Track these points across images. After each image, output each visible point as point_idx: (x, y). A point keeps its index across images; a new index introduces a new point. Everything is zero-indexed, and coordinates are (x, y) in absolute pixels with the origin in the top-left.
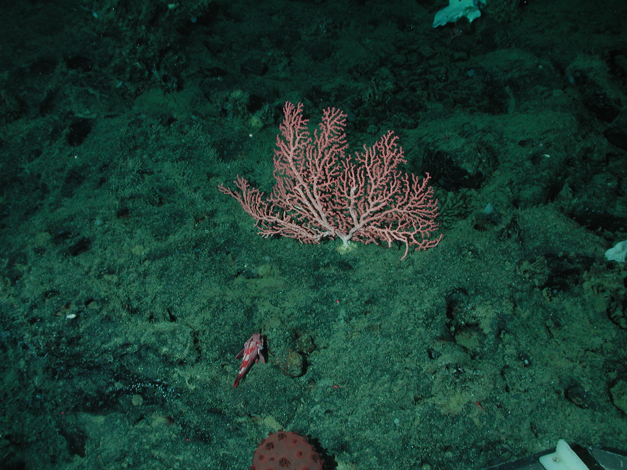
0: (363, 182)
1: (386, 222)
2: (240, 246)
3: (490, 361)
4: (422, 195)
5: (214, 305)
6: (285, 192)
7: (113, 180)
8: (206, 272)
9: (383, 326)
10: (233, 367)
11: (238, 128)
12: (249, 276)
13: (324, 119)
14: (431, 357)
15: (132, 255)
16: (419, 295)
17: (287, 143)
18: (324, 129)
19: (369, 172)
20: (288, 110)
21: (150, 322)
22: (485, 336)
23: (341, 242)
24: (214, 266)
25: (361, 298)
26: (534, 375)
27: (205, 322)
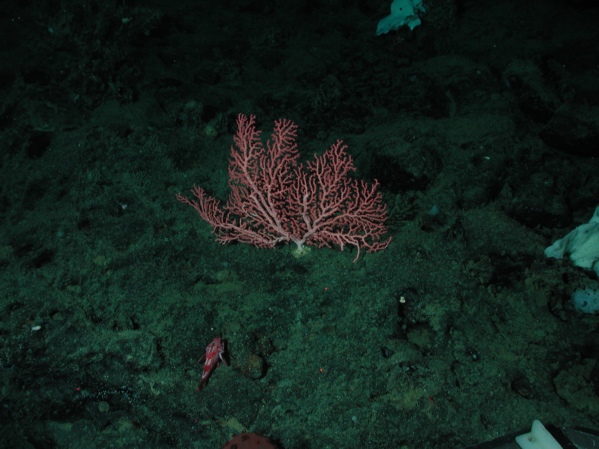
0: (315, 189)
1: (338, 226)
2: (199, 253)
3: (441, 357)
4: (371, 201)
5: (175, 312)
6: (240, 200)
7: (73, 192)
8: (167, 279)
9: (338, 327)
10: (196, 372)
11: (193, 137)
12: (209, 281)
13: (276, 130)
14: (385, 356)
15: (94, 266)
16: (372, 295)
17: (241, 153)
18: (276, 140)
19: (320, 179)
20: (241, 122)
21: (114, 331)
22: (435, 332)
23: (296, 246)
24: (174, 273)
25: (317, 300)
26: (482, 369)
27: (167, 329)
